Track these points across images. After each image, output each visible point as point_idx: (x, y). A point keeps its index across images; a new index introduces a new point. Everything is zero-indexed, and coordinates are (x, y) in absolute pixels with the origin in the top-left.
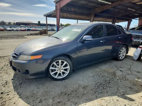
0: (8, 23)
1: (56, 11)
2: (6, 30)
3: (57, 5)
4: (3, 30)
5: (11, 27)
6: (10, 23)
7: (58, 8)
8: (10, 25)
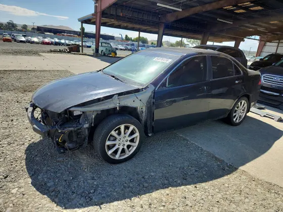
0: (22, 27)
1: (95, 15)
2: (15, 41)
3: (97, 4)
4: (8, 39)
5: (24, 36)
6: (25, 27)
7: (99, 10)
8: (25, 31)
